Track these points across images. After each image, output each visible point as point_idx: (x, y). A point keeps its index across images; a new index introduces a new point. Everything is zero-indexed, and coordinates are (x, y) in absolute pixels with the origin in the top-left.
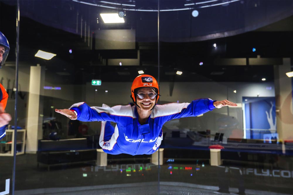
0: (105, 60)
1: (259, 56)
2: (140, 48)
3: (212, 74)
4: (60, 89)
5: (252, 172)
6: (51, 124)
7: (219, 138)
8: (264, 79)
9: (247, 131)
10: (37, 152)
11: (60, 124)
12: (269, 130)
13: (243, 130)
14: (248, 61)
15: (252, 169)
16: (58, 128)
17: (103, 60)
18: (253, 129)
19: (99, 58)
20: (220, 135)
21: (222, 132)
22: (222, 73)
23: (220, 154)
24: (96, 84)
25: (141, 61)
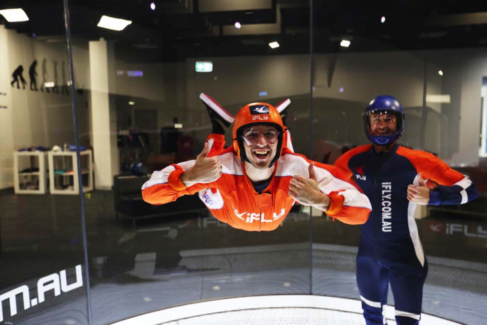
0: (218, 27)
3: (422, 36)
4: (141, 74)
5: (461, 230)
6: (131, 137)
10: (113, 187)
11: (146, 137)
15: (460, 226)
16: (143, 144)
17: (215, 27)
19: (207, 25)
24: (203, 69)
25: (283, 26)
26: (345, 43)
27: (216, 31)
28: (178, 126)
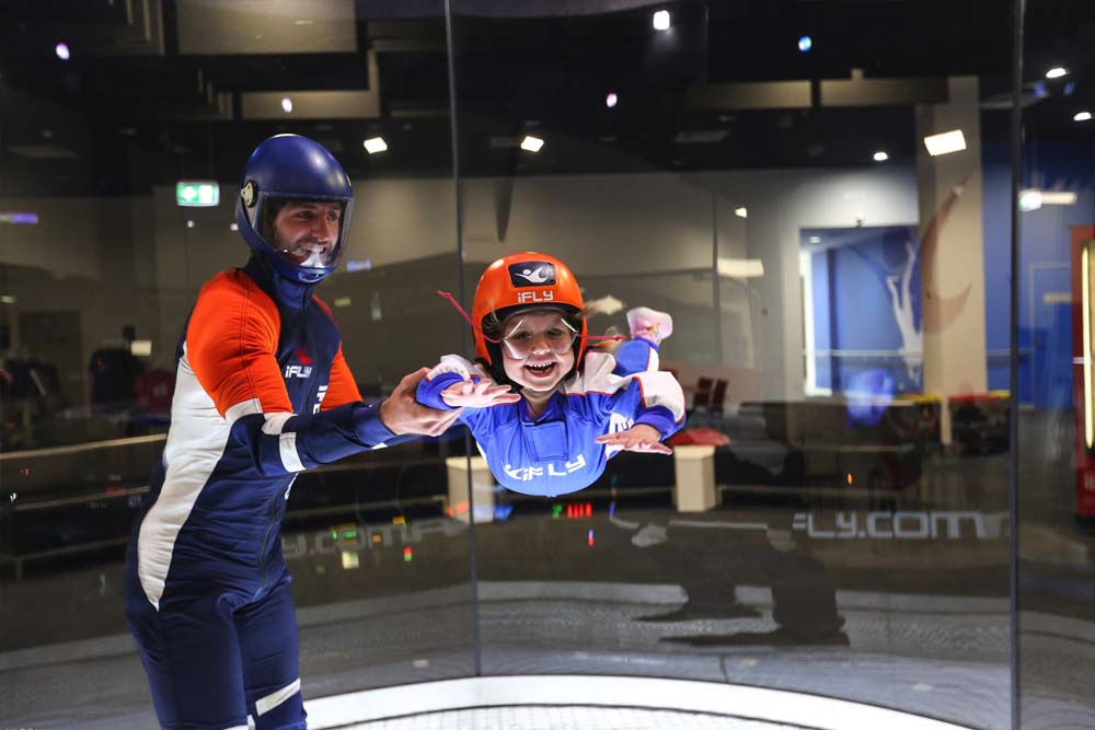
0: (229, 97)
1: (857, 74)
2: (378, 46)
3: (680, 138)
4: (34, 219)
6: (9, 377)
7: (711, 397)
8: (880, 156)
9: (818, 361)
11: (50, 373)
12: (901, 352)
13: (804, 358)
14: (816, 92)
16: (43, 391)
17: (221, 97)
18: (842, 353)
19: (201, 89)
20: (714, 386)
21: (723, 377)
22: (719, 136)
23: (710, 465)
24: (197, 199)
25: (386, 99)
26: (532, 144)
27: (224, 105)
28: (142, 348)
